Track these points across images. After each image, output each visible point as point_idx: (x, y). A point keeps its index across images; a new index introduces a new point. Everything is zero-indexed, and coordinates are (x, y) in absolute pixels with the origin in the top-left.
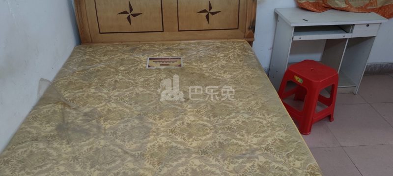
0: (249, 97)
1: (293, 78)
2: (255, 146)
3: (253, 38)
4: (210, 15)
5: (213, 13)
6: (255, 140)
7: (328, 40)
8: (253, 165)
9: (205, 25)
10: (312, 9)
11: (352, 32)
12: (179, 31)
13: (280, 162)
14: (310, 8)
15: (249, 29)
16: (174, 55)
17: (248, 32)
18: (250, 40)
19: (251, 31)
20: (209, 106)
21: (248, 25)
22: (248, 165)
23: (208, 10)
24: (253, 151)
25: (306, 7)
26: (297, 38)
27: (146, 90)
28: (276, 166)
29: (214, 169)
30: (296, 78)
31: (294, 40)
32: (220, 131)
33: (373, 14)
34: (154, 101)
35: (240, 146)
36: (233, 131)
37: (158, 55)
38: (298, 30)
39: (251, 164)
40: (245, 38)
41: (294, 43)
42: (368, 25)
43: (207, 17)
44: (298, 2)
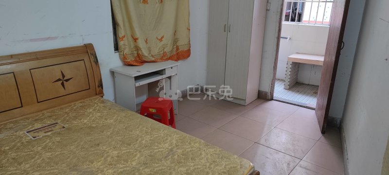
0: (138, 127)
1: (149, 111)
2: (170, 148)
3: (103, 93)
4: (64, 82)
5: (67, 80)
6: (167, 145)
7: (149, 84)
8: (178, 156)
9: (62, 91)
10: (136, 64)
11: (165, 74)
12: (38, 102)
13: (189, 148)
14: (134, 64)
15: (99, 87)
16: (49, 122)
17: (98, 90)
18: (101, 95)
19: (100, 88)
20: (119, 142)
21: (97, 84)
22: (176, 157)
23: (61, 78)
24: (171, 150)
25: (132, 63)
26: (137, 84)
27: (54, 153)
28: (189, 150)
29: (160, 168)
30: (151, 110)
31: (136, 86)
32: (142, 150)
33: (170, 61)
34: (72, 156)
35: (162, 151)
36: (150, 147)
37: (31, 128)
38: (137, 78)
39: (177, 156)
40: (96, 94)
41: (137, 88)
42: (172, 68)
43: (63, 84)
44: (124, 62)
